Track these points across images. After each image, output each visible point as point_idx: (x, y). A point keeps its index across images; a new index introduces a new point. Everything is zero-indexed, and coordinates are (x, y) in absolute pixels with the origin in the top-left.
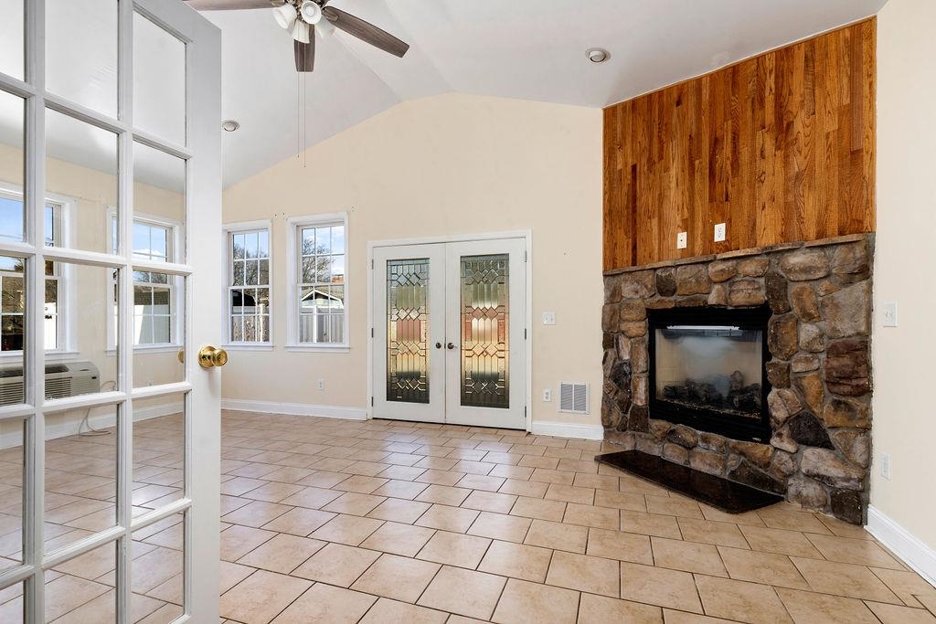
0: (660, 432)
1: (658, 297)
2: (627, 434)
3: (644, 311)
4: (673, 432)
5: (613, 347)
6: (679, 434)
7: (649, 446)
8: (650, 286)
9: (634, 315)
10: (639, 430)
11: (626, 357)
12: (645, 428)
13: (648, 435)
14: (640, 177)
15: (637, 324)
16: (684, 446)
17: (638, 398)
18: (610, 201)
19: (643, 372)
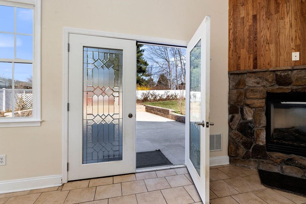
0: (280, 160)
1: (277, 87)
2: (251, 161)
3: (266, 94)
4: (290, 160)
5: (238, 113)
6: (296, 161)
7: (270, 168)
8: (270, 80)
9: (258, 95)
10: (260, 158)
11: (250, 118)
12: (265, 157)
13: (268, 161)
14: (260, 21)
15: (260, 101)
16: (300, 167)
17: (259, 141)
18: (234, 33)
19: (264, 127)
